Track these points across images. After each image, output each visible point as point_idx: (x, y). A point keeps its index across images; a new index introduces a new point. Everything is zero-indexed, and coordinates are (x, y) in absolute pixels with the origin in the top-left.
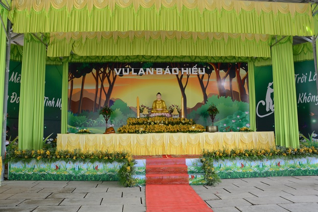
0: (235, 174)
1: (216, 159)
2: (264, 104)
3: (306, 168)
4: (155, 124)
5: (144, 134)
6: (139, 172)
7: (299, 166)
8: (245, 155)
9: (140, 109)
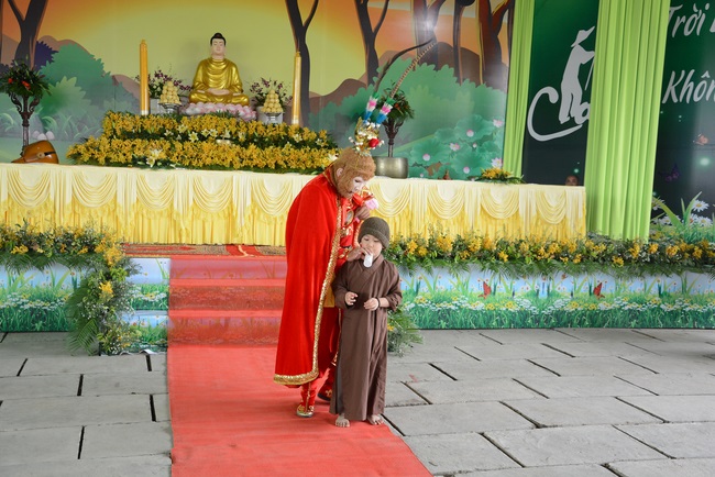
0: (460, 314)
1: (408, 266)
2: (553, 99)
3: (677, 307)
4: (202, 138)
5: (163, 172)
6: (146, 302)
7: (657, 298)
8: (497, 258)
9: (150, 87)
